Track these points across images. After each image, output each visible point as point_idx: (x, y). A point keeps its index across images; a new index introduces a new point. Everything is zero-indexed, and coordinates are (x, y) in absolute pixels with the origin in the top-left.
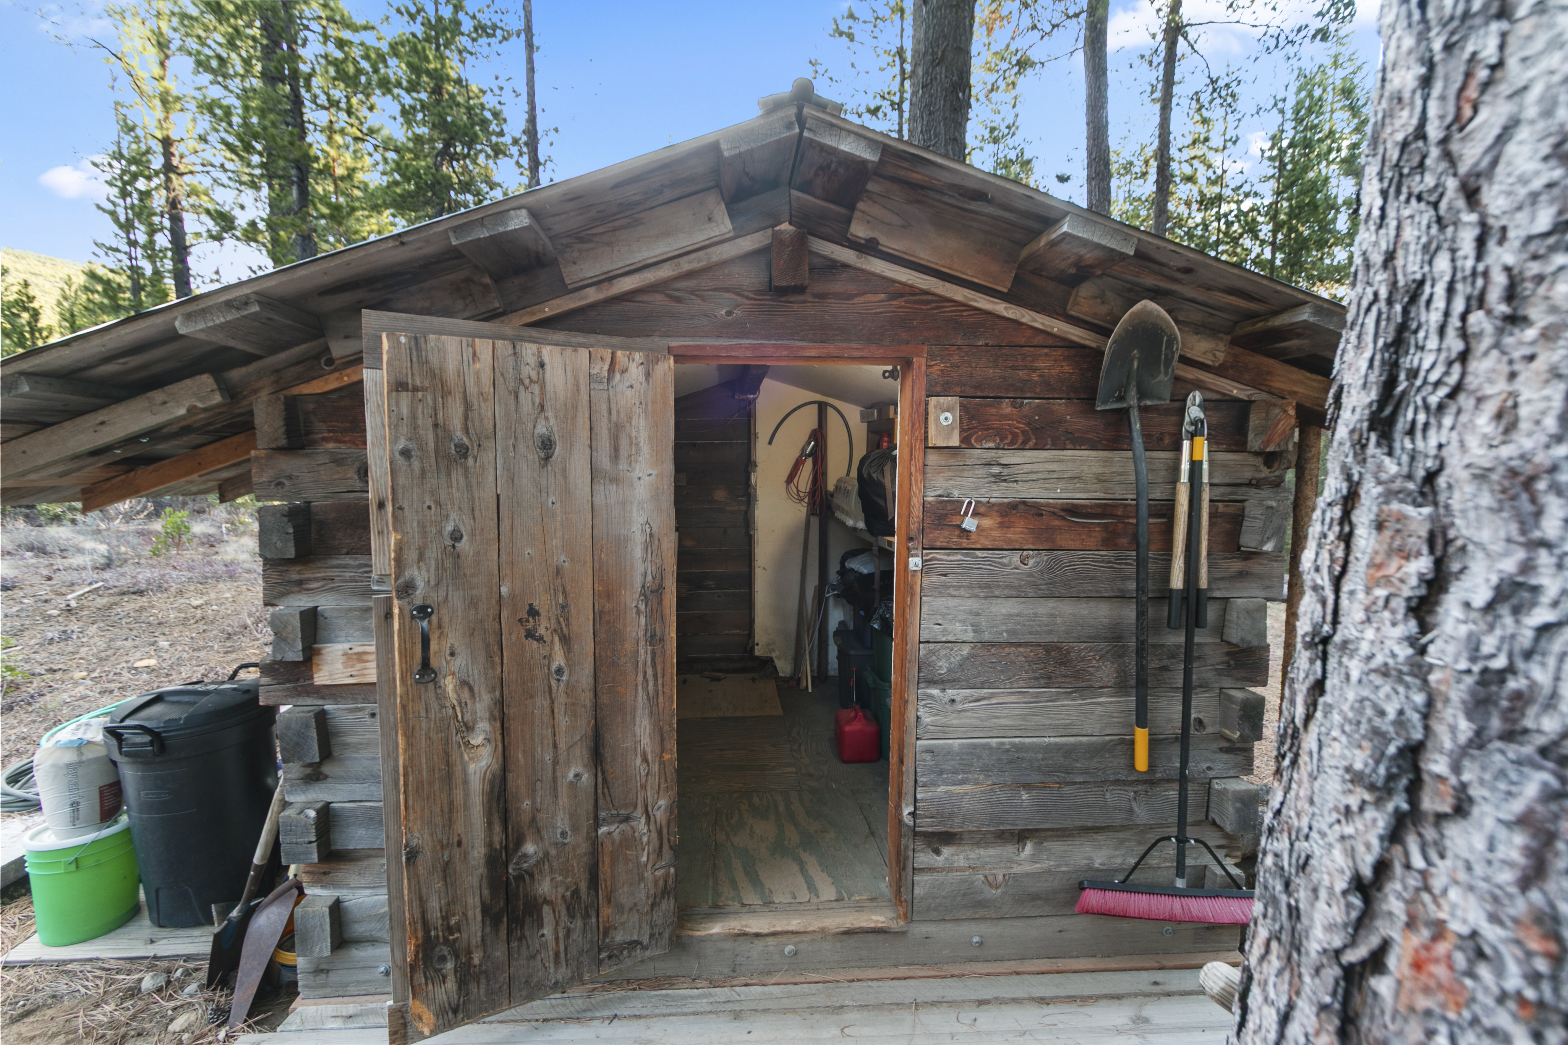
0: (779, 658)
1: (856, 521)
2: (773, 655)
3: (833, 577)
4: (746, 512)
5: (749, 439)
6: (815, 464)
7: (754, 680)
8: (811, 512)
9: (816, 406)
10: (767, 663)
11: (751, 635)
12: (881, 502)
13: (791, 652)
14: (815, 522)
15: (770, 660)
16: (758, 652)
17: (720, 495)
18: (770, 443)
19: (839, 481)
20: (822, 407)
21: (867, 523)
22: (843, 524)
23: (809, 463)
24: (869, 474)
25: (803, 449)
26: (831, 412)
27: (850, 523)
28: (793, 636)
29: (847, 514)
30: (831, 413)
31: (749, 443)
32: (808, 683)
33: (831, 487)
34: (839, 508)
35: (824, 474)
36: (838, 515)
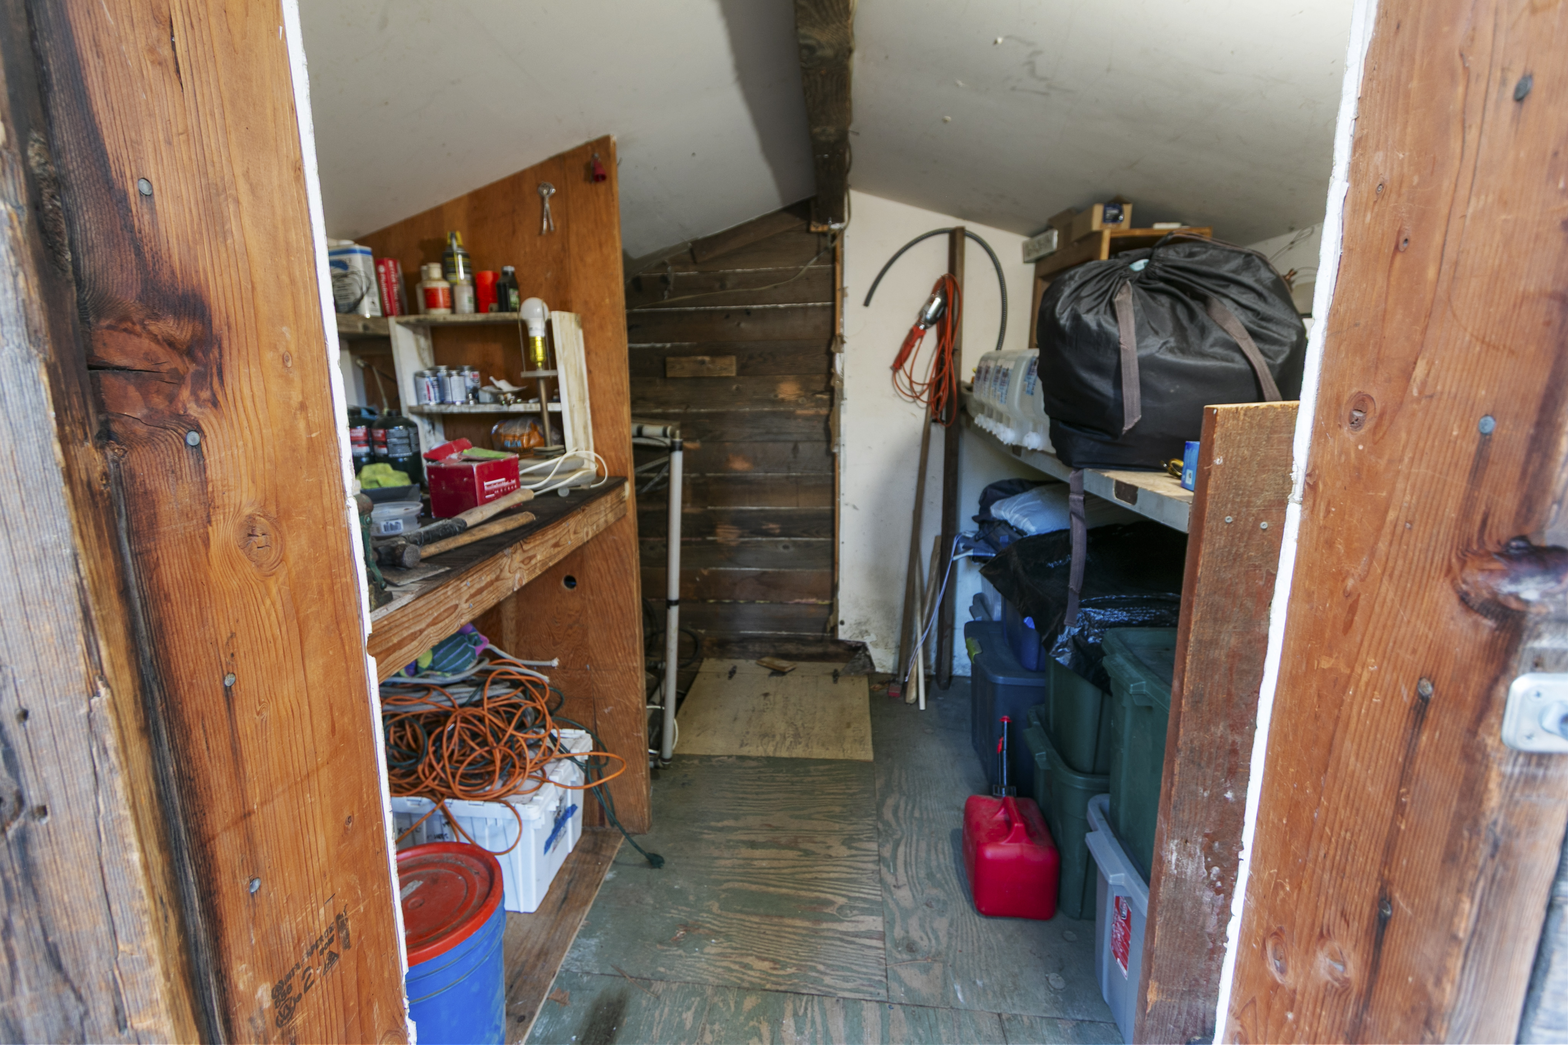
0: (875, 645)
1: (1022, 433)
2: (868, 640)
3: (967, 526)
4: (827, 418)
5: (833, 299)
6: (941, 336)
7: (836, 675)
8: (933, 418)
9: (944, 239)
10: (857, 650)
11: (833, 608)
12: (1104, 386)
13: (895, 636)
14: (938, 433)
15: (863, 647)
16: (844, 634)
17: (788, 390)
18: (867, 303)
19: (984, 359)
20: (956, 238)
21: (1055, 436)
22: (989, 439)
23: (931, 334)
24: (1076, 318)
25: (922, 313)
26: (970, 246)
27: (1007, 435)
28: (899, 612)
29: (1000, 418)
30: (971, 250)
31: (833, 308)
32: (918, 694)
33: (967, 375)
34: (982, 407)
35: (956, 352)
36: (981, 420)
